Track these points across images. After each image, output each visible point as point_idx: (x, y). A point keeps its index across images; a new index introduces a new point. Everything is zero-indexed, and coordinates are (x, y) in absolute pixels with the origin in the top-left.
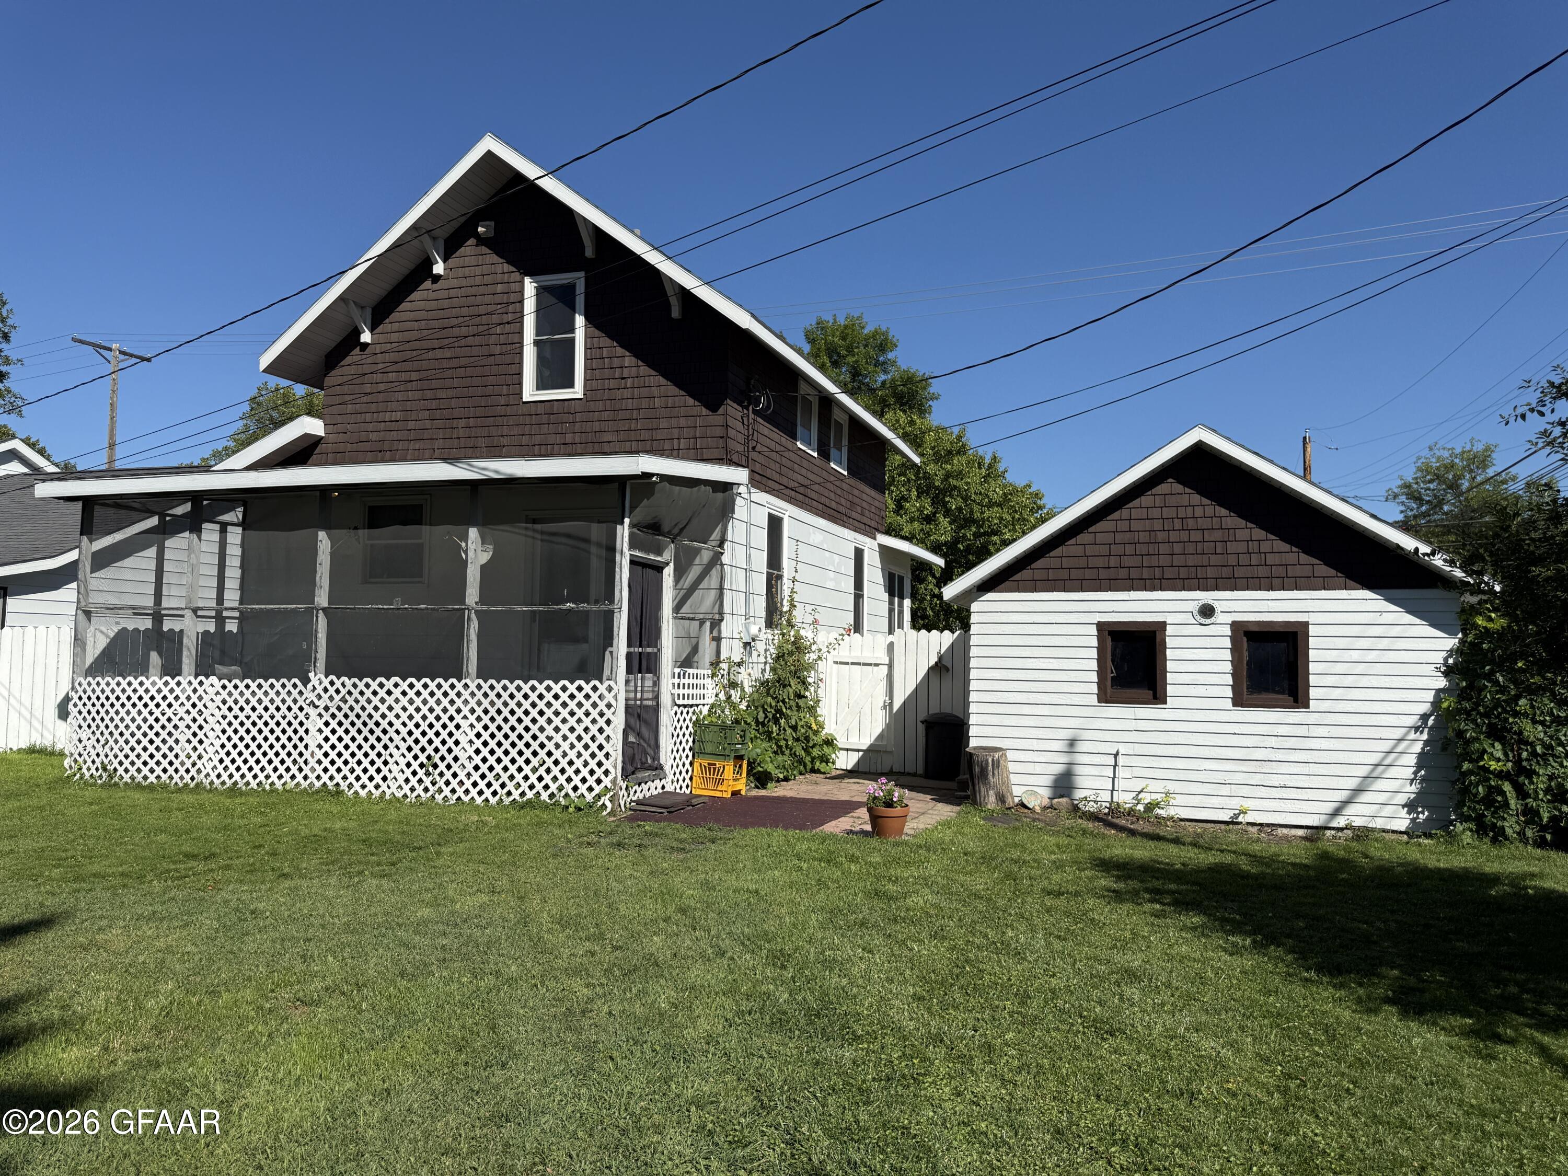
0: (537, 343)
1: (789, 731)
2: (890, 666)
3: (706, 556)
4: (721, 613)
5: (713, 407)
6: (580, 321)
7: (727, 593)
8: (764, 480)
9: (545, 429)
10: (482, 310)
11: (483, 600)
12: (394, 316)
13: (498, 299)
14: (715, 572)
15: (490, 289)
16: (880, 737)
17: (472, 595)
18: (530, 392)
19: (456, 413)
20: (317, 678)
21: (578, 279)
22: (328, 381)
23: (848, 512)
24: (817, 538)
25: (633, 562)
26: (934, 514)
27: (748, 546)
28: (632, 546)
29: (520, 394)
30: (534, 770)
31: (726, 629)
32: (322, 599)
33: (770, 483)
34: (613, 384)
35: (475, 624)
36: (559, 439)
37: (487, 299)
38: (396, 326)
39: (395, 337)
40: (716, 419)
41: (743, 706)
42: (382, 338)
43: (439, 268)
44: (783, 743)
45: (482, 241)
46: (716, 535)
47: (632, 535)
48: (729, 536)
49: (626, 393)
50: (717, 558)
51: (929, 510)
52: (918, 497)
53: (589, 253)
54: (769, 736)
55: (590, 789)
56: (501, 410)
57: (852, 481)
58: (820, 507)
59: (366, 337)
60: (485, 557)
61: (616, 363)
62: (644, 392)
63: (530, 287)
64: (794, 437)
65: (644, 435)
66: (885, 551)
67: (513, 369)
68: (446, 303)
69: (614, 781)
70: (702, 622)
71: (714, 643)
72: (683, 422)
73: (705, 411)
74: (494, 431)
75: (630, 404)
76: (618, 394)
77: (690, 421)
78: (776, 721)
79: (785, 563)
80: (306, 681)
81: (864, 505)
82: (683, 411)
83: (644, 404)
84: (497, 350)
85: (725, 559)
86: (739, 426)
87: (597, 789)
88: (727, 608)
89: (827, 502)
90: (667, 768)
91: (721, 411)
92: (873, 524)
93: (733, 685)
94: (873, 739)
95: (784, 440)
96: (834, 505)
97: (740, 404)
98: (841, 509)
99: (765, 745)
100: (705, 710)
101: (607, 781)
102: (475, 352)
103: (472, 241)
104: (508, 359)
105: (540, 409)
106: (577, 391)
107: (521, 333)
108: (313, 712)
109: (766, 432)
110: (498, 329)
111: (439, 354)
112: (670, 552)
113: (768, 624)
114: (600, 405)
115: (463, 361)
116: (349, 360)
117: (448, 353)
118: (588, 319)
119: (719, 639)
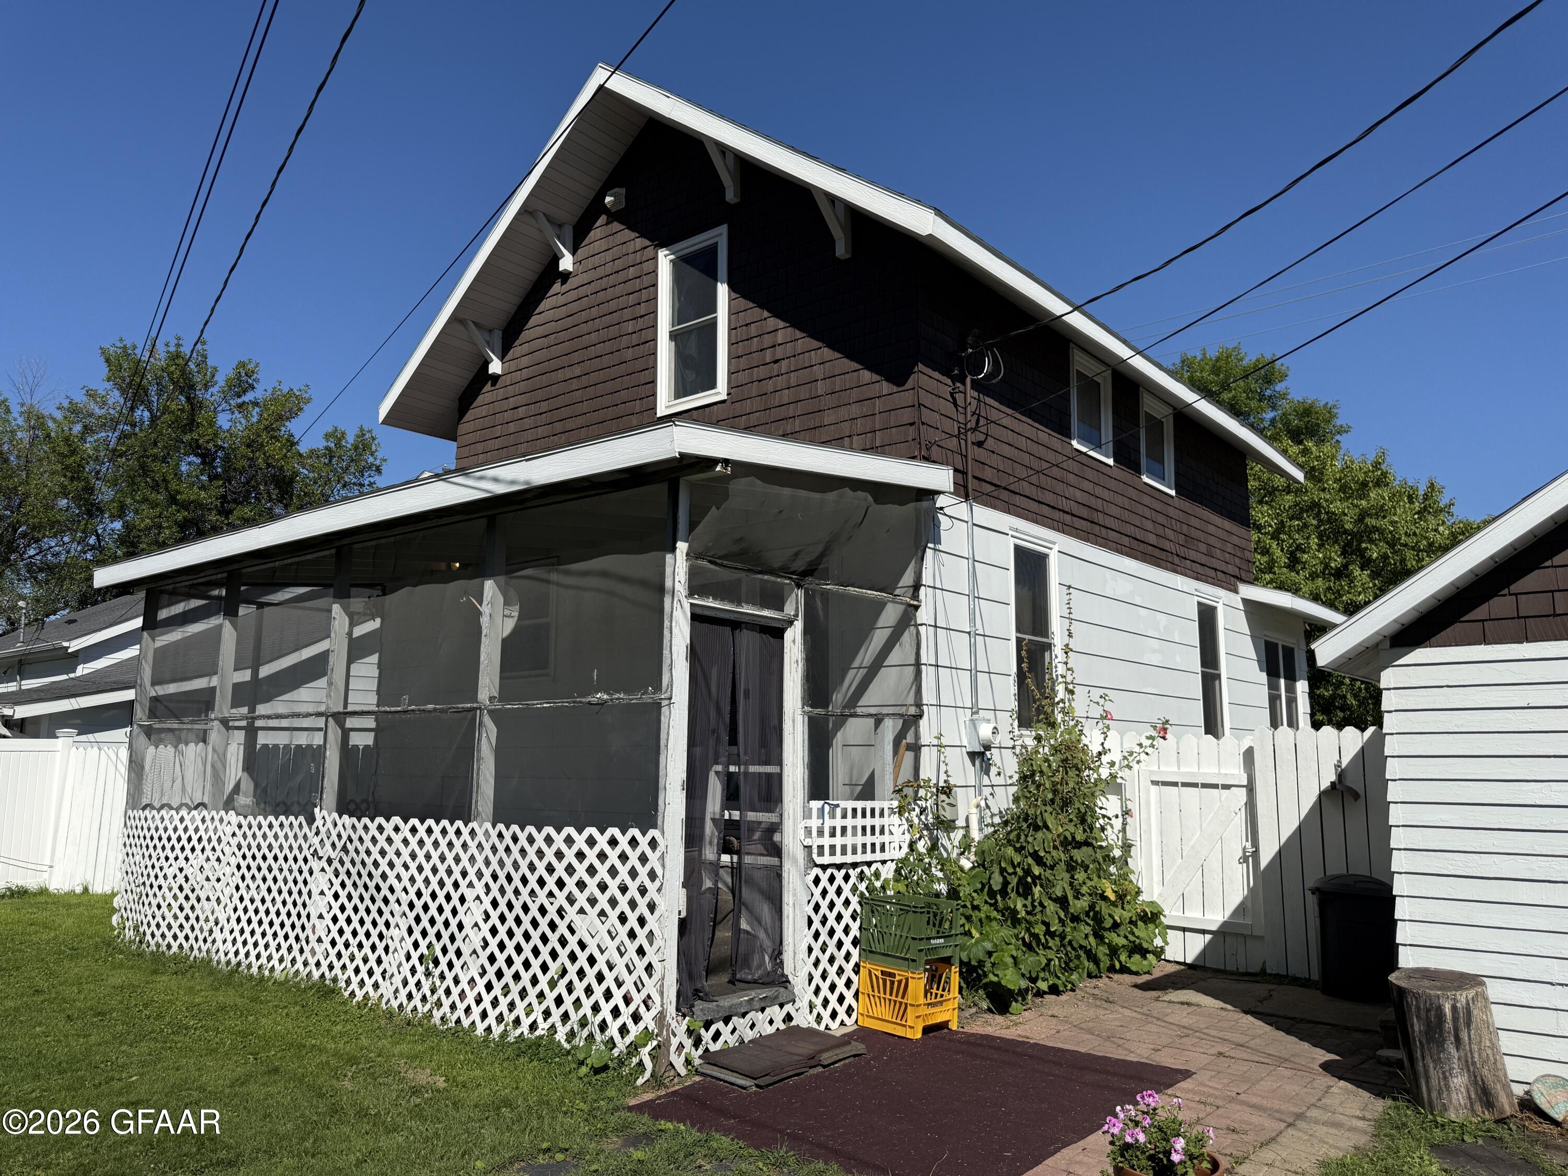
0: (673, 336)
1: (1051, 907)
2: (1250, 788)
3: (890, 615)
4: (919, 705)
5: (898, 378)
6: (723, 290)
7: (928, 674)
8: (1004, 495)
10: (613, 305)
11: (500, 694)
12: (525, 335)
13: (630, 287)
14: (907, 637)
15: (622, 276)
16: (1241, 910)
17: (488, 685)
18: (665, 403)
20: (325, 816)
21: (719, 236)
22: (462, 428)
23: (1182, 551)
24: (1121, 587)
25: (697, 617)
26: (1345, 566)
27: (974, 597)
28: (693, 591)
29: (654, 408)
30: (552, 984)
31: (927, 730)
33: (1017, 499)
34: (761, 372)
35: (491, 734)
37: (619, 290)
38: (526, 348)
39: (525, 361)
40: (905, 397)
41: (966, 864)
42: (513, 365)
43: (566, 263)
44: (1039, 929)
45: (614, 216)
46: (907, 579)
47: (693, 573)
48: (927, 578)
49: (780, 382)
50: (909, 615)
51: (1337, 561)
52: (1321, 546)
53: (730, 195)
54: (1012, 917)
55: (623, 1030)
57: (1187, 505)
58: (1126, 540)
59: (496, 367)
60: (509, 626)
61: (767, 340)
62: (804, 375)
63: (664, 261)
64: (1065, 431)
66: (1253, 609)
67: (645, 377)
68: (575, 307)
69: (660, 1018)
70: (879, 720)
71: (909, 756)
72: (855, 410)
73: (886, 387)
75: (786, 396)
76: (769, 385)
77: (866, 408)
78: (1025, 890)
79: (1057, 625)
80: (311, 820)
81: (1212, 541)
82: (855, 394)
83: (804, 392)
84: (629, 354)
85: (923, 615)
86: (949, 408)
87: (635, 1030)
88: (928, 696)
89: (1139, 534)
90: (798, 982)
91: (910, 383)
92: (1231, 569)
93: (948, 826)
94: (1228, 913)
95: (1045, 435)
96: (1152, 539)
97: (947, 373)
98: (1167, 545)
99: (1006, 932)
100: (888, 872)
101: (648, 1019)
102: (606, 361)
103: (603, 219)
104: (639, 365)
106: (721, 391)
107: (654, 326)
108: (315, 865)
109: (1006, 421)
110: (630, 327)
111: (568, 373)
112: (795, 603)
113: (1024, 721)
114: (748, 406)
115: (593, 378)
116: (480, 399)
117: (577, 371)
118: (732, 287)
119: (916, 748)
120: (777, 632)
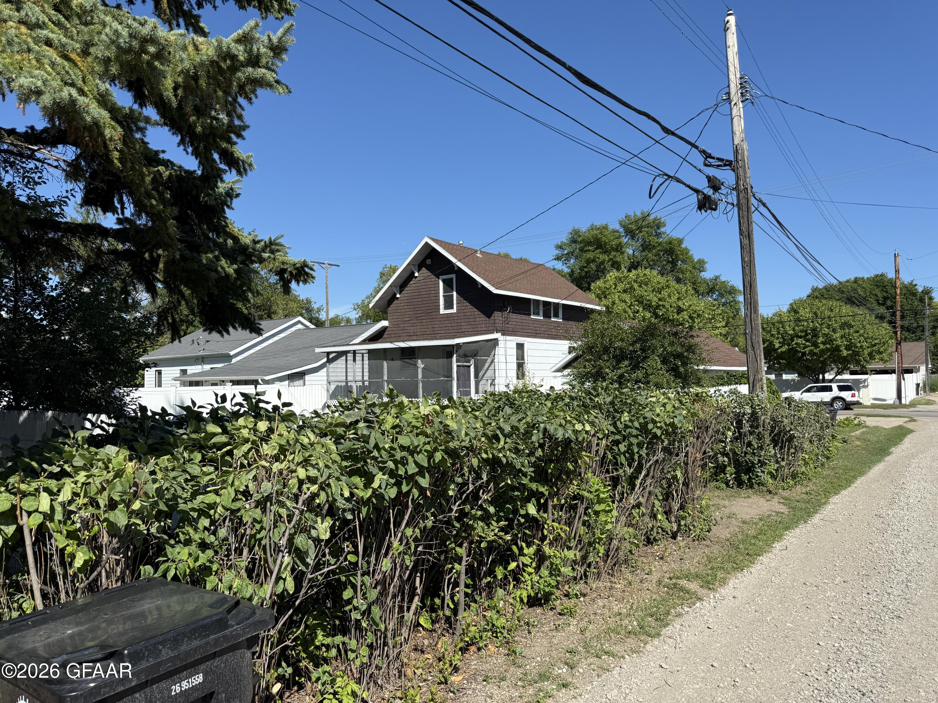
0: (443, 296)
3: (489, 360)
4: (495, 377)
6: (455, 293)
7: (497, 371)
8: (514, 333)
9: (447, 322)
10: (428, 286)
11: (423, 378)
12: (405, 289)
13: (433, 283)
14: (492, 365)
15: (431, 280)
17: (420, 376)
18: (442, 311)
19: (423, 318)
21: (453, 276)
22: (389, 309)
23: (564, 334)
24: (545, 346)
25: (457, 366)
27: (507, 355)
28: (457, 362)
29: (439, 311)
31: (496, 381)
32: (385, 378)
33: (517, 333)
34: (464, 308)
35: (421, 384)
36: (450, 325)
37: (430, 283)
38: (406, 292)
39: (406, 295)
40: (492, 319)
42: (402, 296)
43: (416, 274)
45: (427, 267)
46: (493, 353)
47: (457, 359)
48: (496, 353)
49: (468, 310)
50: (493, 361)
53: (456, 268)
56: (434, 317)
57: (566, 323)
58: (546, 335)
59: (398, 296)
60: (422, 366)
61: (464, 304)
63: (441, 279)
64: (529, 315)
65: (473, 323)
67: (437, 304)
68: (419, 285)
70: (487, 380)
74: (433, 323)
75: (469, 314)
76: (465, 311)
79: (527, 358)
83: (472, 313)
84: (433, 298)
85: (496, 360)
86: (501, 318)
88: (497, 375)
89: (550, 333)
95: (524, 317)
96: (554, 333)
97: (501, 312)
98: (559, 334)
102: (427, 299)
104: (436, 301)
105: (445, 316)
106: (454, 310)
107: (439, 293)
109: (514, 317)
110: (433, 292)
111: (418, 300)
112: (472, 361)
113: (518, 378)
114: (461, 314)
115: (424, 302)
116: (394, 302)
117: (420, 300)
118: (457, 293)
119: (494, 385)
120: (469, 367)
